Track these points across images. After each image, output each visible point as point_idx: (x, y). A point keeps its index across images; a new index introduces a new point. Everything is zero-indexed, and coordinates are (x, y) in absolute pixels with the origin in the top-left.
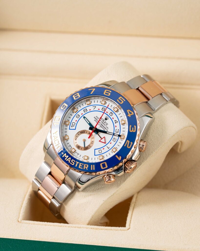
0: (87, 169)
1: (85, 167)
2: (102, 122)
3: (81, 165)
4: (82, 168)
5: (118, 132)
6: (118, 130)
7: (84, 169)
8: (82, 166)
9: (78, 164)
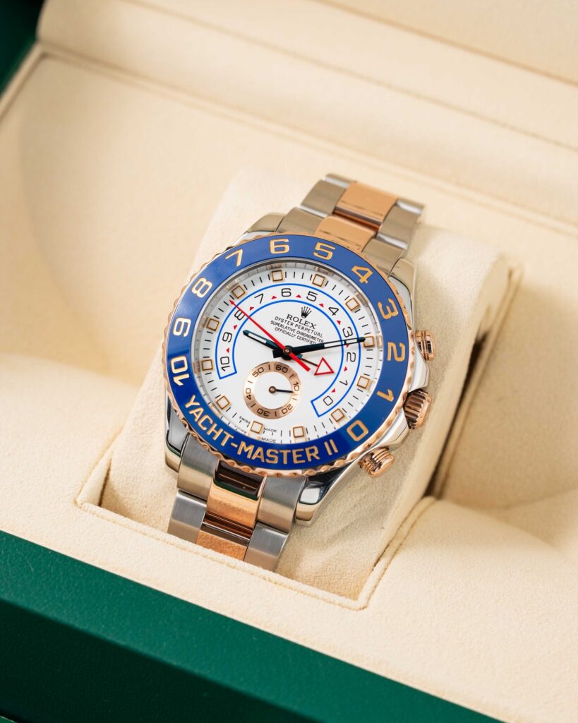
0: (318, 458)
1: (309, 455)
2: (296, 325)
3: (297, 453)
4: (303, 461)
5: (350, 334)
6: (349, 327)
7: (310, 460)
8: (300, 456)
9: (290, 456)
